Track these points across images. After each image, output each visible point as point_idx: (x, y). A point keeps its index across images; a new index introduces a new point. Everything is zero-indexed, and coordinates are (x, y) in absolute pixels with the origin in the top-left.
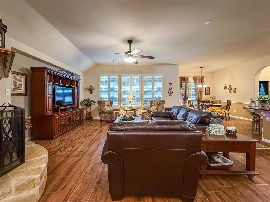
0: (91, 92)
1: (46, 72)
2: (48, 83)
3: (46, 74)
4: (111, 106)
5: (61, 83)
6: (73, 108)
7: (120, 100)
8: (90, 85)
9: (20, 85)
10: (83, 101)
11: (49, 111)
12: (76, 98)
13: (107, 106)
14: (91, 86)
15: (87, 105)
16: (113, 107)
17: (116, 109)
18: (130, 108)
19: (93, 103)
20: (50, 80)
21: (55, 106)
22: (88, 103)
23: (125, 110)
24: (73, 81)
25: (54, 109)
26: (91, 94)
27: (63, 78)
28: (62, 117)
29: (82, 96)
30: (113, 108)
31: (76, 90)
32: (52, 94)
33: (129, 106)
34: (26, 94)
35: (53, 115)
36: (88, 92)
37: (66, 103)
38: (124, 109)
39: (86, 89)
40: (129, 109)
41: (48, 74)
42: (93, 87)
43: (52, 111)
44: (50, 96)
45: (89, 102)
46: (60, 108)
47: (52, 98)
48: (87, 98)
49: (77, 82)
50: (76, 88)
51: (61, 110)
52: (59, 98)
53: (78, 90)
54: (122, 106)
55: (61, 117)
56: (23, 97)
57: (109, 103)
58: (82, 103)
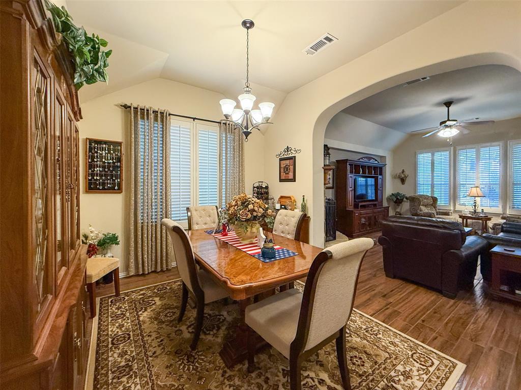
0: (403, 181)
1: (348, 163)
2: (349, 176)
3: (348, 165)
4: (435, 207)
5: (363, 172)
6: (375, 205)
7: (454, 197)
8: (401, 171)
9: (329, 179)
10: (391, 196)
11: (350, 206)
12: (379, 192)
13: (425, 206)
14: (403, 171)
15: (395, 202)
16: (438, 208)
17: (442, 212)
18: (472, 212)
19: (405, 199)
20: (351, 172)
21: (355, 201)
22: (397, 199)
23: (460, 217)
24: (375, 168)
25: (354, 204)
26: (403, 184)
27: (363, 167)
28: (362, 215)
29: (390, 188)
30: (438, 211)
31: (380, 181)
32: (353, 187)
33: (472, 209)
34: (332, 188)
35: (352, 211)
36: (398, 182)
37: (370, 198)
38: (460, 214)
39: (395, 177)
40: (470, 215)
41: (349, 164)
42: (407, 173)
43: (352, 207)
44: (351, 189)
45: (399, 197)
46: (360, 204)
47: (353, 192)
48: (395, 192)
49: (381, 169)
50: (380, 177)
51: (361, 206)
52: (361, 191)
53: (383, 180)
54: (458, 208)
55: (360, 214)
56: (331, 190)
57: (431, 202)
58: (389, 199)
